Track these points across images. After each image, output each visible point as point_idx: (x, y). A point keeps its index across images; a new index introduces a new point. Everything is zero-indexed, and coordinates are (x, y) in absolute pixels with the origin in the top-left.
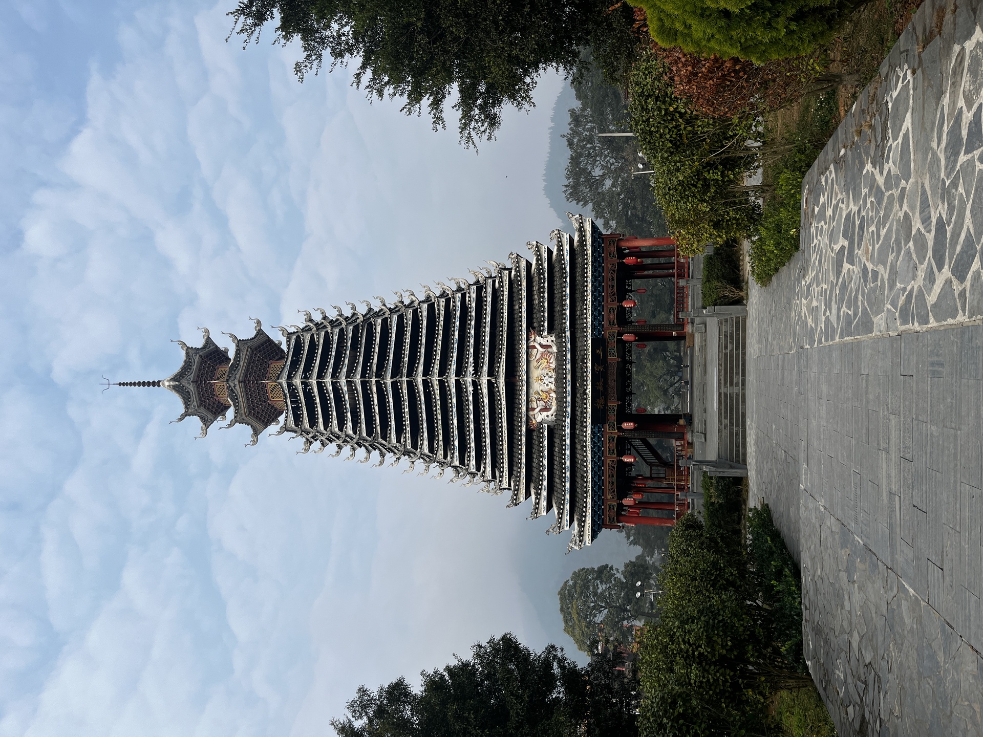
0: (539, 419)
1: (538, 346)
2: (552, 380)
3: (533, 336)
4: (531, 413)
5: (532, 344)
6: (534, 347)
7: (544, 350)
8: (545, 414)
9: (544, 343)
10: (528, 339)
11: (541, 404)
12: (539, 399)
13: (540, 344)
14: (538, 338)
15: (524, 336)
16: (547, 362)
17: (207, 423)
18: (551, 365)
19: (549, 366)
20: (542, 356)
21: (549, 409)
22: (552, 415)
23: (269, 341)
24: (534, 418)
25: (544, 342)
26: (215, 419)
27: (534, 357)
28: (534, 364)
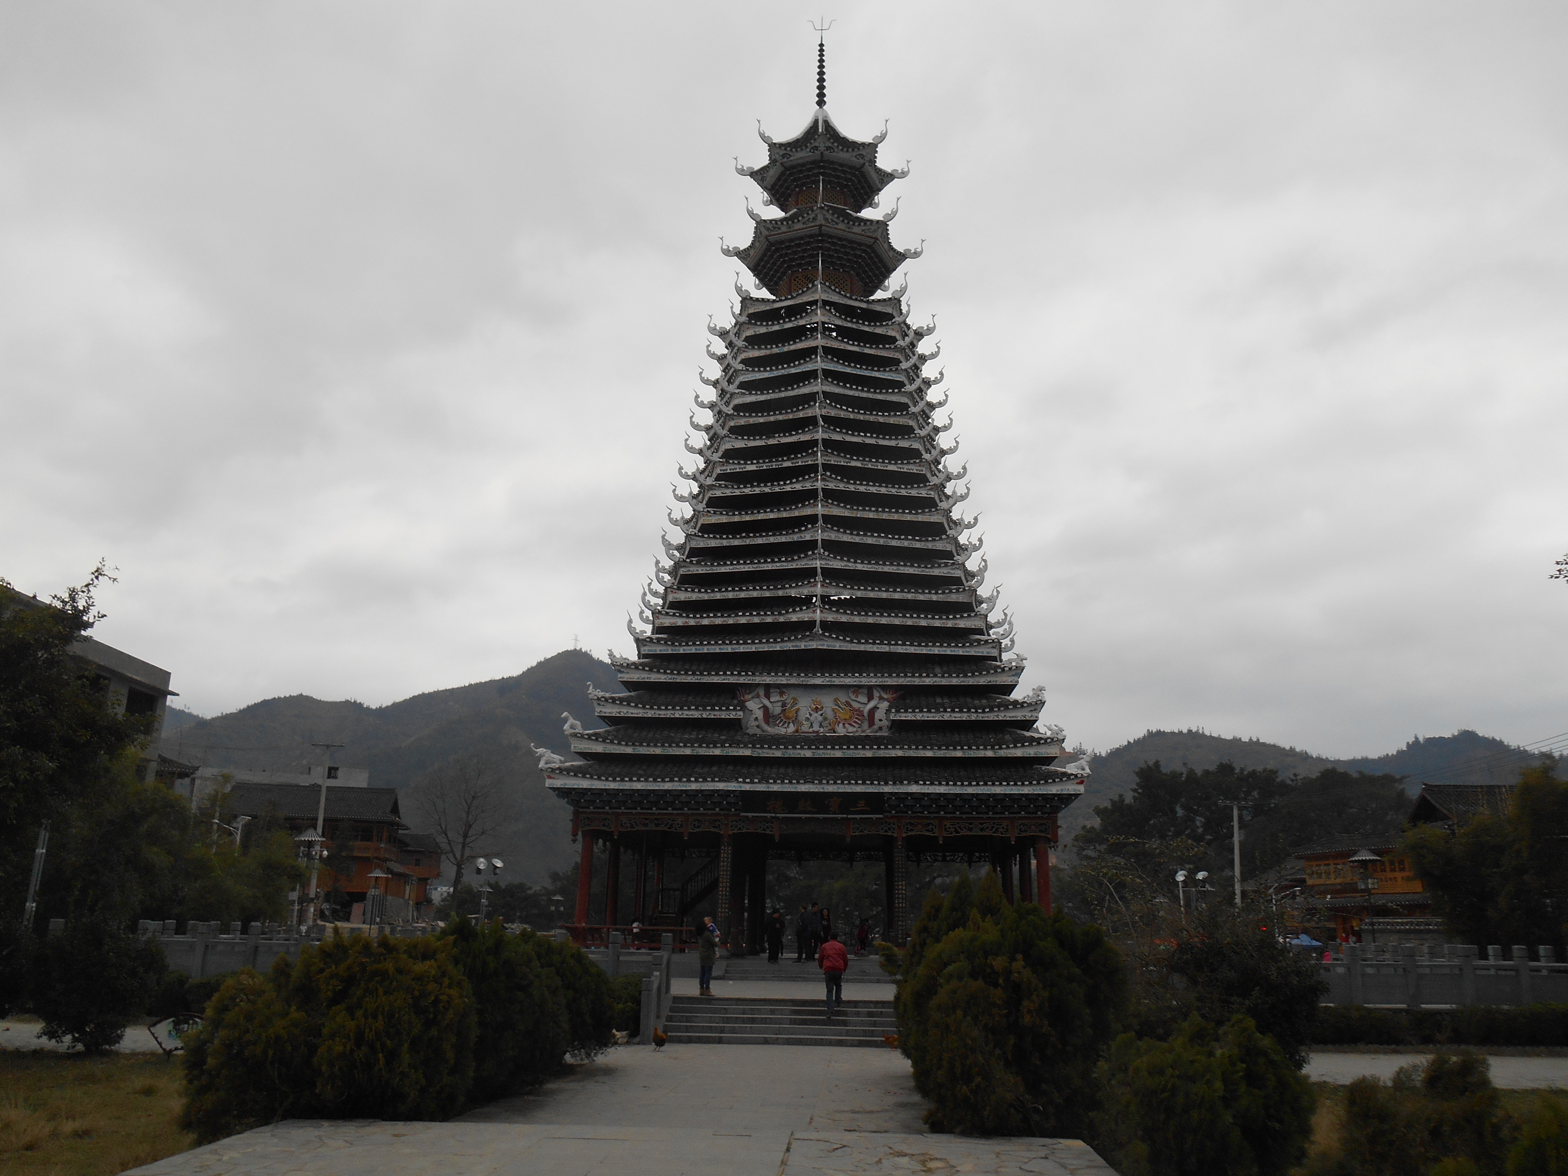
0: (751, 705)
1: (871, 705)
2: (816, 728)
3: (889, 696)
4: (762, 692)
5: (876, 694)
6: (870, 698)
7: (866, 714)
8: (760, 714)
9: (877, 716)
10: (884, 688)
11: (775, 710)
12: (784, 706)
13: (876, 708)
14: (885, 705)
15: (890, 681)
16: (845, 720)
17: (758, 175)
18: (841, 725)
19: (839, 723)
20: (856, 710)
21: (767, 721)
22: (758, 726)
23: (888, 271)
24: (753, 698)
25: (879, 714)
26: (765, 188)
27: (853, 697)
28: (843, 697)
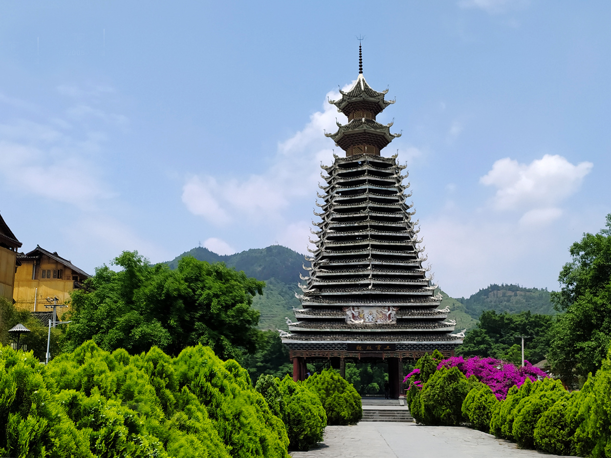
0: (347, 313)
1: (389, 312)
2: (371, 321)
3: (395, 309)
4: (351, 308)
5: (391, 309)
6: (389, 310)
7: (388, 316)
8: (351, 316)
9: (391, 316)
10: (394, 307)
11: (356, 314)
12: (359, 313)
13: (391, 314)
14: (394, 312)
15: (395, 304)
16: (381, 318)
17: (338, 104)
19: (379, 319)
20: (384, 314)
21: (353, 318)
22: (350, 321)
24: (349, 310)
27: (383, 310)
28: (380, 310)
